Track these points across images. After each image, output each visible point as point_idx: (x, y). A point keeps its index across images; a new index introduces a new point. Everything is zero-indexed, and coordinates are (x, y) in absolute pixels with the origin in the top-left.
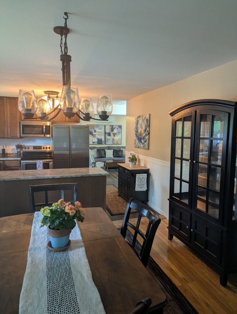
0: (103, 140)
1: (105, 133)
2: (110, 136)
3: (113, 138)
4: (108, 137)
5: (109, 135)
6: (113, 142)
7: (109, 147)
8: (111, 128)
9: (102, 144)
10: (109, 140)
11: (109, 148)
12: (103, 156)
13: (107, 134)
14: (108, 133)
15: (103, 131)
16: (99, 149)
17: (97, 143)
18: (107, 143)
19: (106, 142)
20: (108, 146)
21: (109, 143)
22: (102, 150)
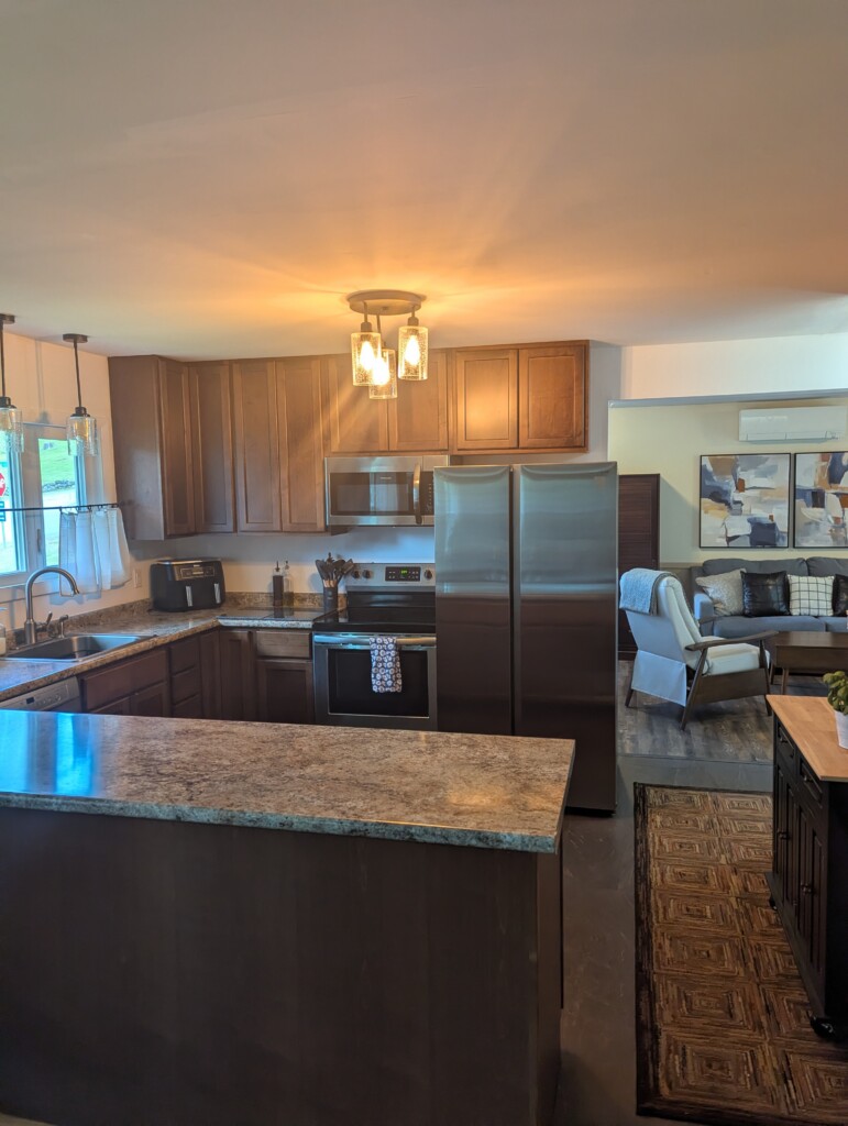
0: (782, 525)
1: (795, 493)
2: (823, 506)
3: (840, 515)
4: (808, 512)
5: (817, 499)
6: (834, 538)
7: (812, 559)
8: (826, 464)
9: (773, 546)
10: (818, 529)
11: (812, 568)
12: (775, 606)
13: (804, 497)
14: (809, 495)
15: (781, 481)
16: (756, 570)
17: (747, 543)
18: (800, 541)
19: (798, 538)
20: (806, 555)
21: (816, 541)
22: (768, 576)
